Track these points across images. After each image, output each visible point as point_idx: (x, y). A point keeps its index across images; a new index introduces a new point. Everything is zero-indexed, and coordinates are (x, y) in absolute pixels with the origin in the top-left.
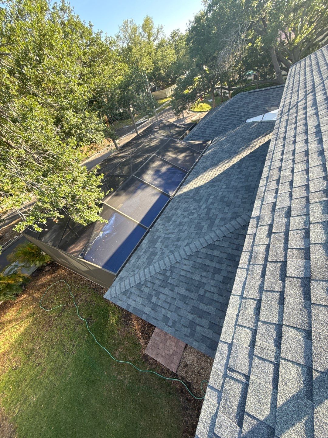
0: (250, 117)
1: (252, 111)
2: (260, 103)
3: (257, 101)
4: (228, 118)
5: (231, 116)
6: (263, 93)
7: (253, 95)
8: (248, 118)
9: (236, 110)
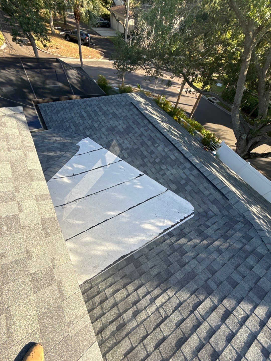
0: (94, 136)
1: (104, 130)
2: (120, 127)
3: (121, 122)
4: (85, 115)
5: (89, 116)
6: (136, 118)
7: (130, 110)
8: (90, 136)
9: (100, 113)
